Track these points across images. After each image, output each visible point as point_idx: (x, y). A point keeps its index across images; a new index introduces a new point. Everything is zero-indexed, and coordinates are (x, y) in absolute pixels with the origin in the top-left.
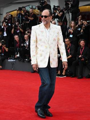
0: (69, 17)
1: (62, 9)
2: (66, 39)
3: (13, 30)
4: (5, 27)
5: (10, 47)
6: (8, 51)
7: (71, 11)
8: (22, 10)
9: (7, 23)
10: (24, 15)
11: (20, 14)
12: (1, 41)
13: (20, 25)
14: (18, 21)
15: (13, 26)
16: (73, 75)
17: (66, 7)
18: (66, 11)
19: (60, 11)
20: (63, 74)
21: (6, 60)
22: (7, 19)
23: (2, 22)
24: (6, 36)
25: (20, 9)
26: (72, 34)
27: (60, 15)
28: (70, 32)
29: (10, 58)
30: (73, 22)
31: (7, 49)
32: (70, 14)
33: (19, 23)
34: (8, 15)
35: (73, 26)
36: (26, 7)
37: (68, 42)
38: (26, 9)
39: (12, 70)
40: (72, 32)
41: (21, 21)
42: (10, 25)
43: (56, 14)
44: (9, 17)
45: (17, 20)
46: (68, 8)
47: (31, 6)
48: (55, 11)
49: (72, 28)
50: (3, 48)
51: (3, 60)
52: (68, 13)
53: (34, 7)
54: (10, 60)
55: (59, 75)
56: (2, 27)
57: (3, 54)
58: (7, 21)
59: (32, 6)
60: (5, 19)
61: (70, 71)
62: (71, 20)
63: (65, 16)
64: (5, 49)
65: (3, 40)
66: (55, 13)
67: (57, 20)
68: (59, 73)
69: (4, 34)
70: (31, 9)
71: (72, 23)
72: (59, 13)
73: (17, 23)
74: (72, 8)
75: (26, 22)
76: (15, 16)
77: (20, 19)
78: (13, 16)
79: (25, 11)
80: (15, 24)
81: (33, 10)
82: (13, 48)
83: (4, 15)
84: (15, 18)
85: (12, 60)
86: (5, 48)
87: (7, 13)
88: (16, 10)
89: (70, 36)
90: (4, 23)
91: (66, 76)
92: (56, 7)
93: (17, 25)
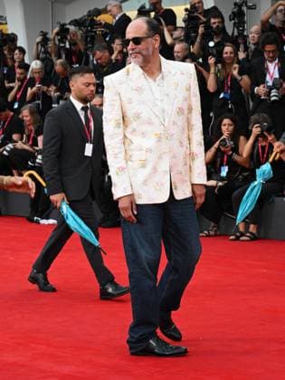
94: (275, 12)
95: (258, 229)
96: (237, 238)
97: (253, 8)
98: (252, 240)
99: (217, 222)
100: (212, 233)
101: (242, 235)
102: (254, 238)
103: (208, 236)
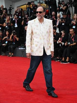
0: (72, 11)
1: (66, 3)
2: (71, 29)
3: (23, 22)
4: (16, 19)
5: (20, 37)
6: (18, 41)
7: (74, 5)
8: (31, 4)
9: (18, 16)
10: (33, 9)
11: (29, 8)
12: (13, 32)
13: (29, 18)
14: (28, 14)
15: (23, 18)
16: (76, 62)
17: (69, 1)
18: (70, 5)
19: (64, 5)
20: (67, 60)
21: (17, 48)
22: (18, 12)
23: (13, 15)
24: (17, 27)
25: (29, 4)
26: (75, 25)
27: (64, 9)
28: (73, 24)
29: (20, 46)
30: (76, 15)
31: (17, 39)
32: (73, 8)
33: (29, 16)
34: (19, 9)
35: (75, 18)
36: (34, 2)
37: (73, 32)
38: (35, 4)
39: (22, 57)
40: (75, 23)
41: (30, 14)
42: (20, 17)
43: (61, 8)
44: (20, 10)
45: (26, 13)
46: (71, 3)
47: (38, 1)
48: (60, 5)
49: (74, 20)
50: (15, 38)
51: (14, 48)
52: (72, 7)
53: (41, 2)
54: (20, 48)
55: (63, 62)
56: (14, 19)
57: (14, 43)
58: (17, 14)
59: (40, 1)
60: (16, 12)
61: (72, 58)
62: (74, 13)
63: (69, 9)
64: (16, 39)
65: (14, 31)
66: (59, 7)
67: (62, 13)
68: (63, 60)
69: (15, 25)
70: (39, 3)
71: (74, 16)
72: (63, 7)
73: (26, 16)
74: (75, 3)
75: (35, 15)
76: (25, 10)
77: (29, 12)
78: (23, 10)
79: (34, 6)
80: (25, 17)
81: (41, 4)
82: (23, 37)
83: (16, 9)
84: (25, 12)
85: (22, 48)
86: (16, 37)
87: (18, 7)
88: (25, 4)
89: (73, 27)
90: (15, 16)
91: (69, 63)
92: (61, 1)
93: (26, 17)
94: (18, 9)
95: (13, 54)
96: (9, 56)
97: (13, 8)
98: (12, 56)
99: (5, 53)
100: (4, 55)
101: (10, 55)
102: (13, 56)
103: (3, 56)
